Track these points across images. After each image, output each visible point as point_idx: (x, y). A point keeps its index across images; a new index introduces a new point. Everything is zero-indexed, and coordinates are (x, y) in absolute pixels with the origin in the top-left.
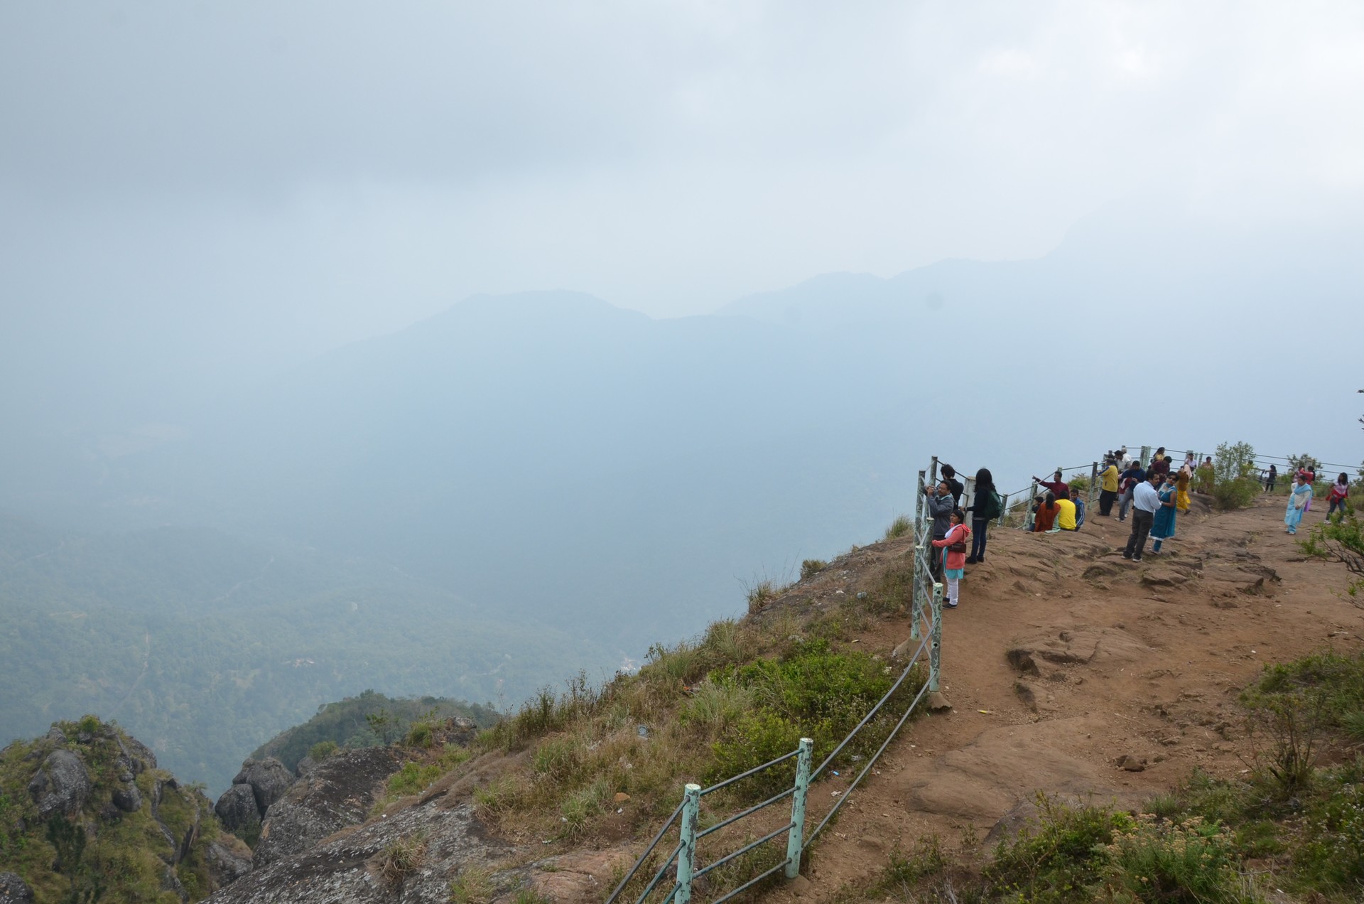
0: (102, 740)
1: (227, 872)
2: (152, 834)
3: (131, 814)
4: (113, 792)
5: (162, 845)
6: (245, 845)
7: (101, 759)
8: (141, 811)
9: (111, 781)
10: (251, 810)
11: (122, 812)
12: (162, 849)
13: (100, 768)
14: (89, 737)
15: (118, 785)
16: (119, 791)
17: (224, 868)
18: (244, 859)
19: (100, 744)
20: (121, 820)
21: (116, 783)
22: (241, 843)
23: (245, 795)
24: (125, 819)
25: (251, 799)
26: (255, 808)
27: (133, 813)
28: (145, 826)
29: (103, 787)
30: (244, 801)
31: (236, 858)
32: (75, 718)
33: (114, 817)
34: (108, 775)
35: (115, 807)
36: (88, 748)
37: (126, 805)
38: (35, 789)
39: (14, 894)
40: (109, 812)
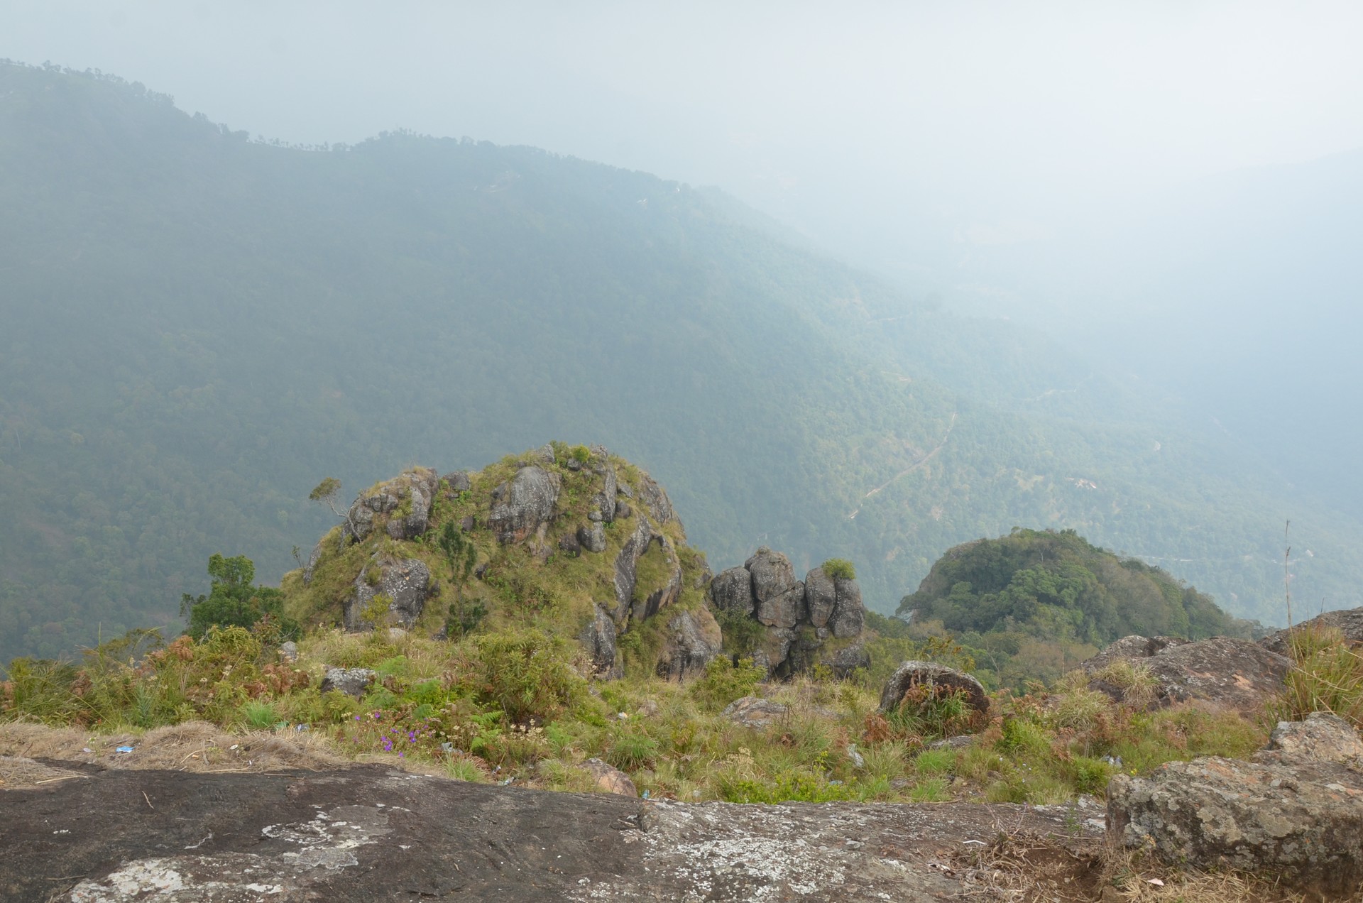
0: (588, 472)
1: (683, 648)
2: (602, 581)
3: (590, 554)
4: (578, 526)
5: (608, 595)
6: (718, 629)
7: (579, 490)
8: (601, 555)
9: (580, 514)
10: (742, 599)
11: (582, 548)
12: (607, 598)
13: (575, 499)
14: (576, 465)
15: (584, 521)
16: (583, 527)
17: (681, 643)
18: (707, 643)
19: (584, 476)
20: (578, 555)
21: (583, 518)
22: (716, 627)
23: (740, 580)
24: (582, 556)
25: (745, 587)
26: (748, 598)
28: (598, 570)
29: (570, 517)
30: (737, 586)
31: (699, 638)
32: (571, 447)
33: (571, 549)
34: (580, 508)
35: (575, 541)
36: (571, 475)
37: (587, 543)
38: (495, 495)
39: (411, 582)
40: (569, 543)
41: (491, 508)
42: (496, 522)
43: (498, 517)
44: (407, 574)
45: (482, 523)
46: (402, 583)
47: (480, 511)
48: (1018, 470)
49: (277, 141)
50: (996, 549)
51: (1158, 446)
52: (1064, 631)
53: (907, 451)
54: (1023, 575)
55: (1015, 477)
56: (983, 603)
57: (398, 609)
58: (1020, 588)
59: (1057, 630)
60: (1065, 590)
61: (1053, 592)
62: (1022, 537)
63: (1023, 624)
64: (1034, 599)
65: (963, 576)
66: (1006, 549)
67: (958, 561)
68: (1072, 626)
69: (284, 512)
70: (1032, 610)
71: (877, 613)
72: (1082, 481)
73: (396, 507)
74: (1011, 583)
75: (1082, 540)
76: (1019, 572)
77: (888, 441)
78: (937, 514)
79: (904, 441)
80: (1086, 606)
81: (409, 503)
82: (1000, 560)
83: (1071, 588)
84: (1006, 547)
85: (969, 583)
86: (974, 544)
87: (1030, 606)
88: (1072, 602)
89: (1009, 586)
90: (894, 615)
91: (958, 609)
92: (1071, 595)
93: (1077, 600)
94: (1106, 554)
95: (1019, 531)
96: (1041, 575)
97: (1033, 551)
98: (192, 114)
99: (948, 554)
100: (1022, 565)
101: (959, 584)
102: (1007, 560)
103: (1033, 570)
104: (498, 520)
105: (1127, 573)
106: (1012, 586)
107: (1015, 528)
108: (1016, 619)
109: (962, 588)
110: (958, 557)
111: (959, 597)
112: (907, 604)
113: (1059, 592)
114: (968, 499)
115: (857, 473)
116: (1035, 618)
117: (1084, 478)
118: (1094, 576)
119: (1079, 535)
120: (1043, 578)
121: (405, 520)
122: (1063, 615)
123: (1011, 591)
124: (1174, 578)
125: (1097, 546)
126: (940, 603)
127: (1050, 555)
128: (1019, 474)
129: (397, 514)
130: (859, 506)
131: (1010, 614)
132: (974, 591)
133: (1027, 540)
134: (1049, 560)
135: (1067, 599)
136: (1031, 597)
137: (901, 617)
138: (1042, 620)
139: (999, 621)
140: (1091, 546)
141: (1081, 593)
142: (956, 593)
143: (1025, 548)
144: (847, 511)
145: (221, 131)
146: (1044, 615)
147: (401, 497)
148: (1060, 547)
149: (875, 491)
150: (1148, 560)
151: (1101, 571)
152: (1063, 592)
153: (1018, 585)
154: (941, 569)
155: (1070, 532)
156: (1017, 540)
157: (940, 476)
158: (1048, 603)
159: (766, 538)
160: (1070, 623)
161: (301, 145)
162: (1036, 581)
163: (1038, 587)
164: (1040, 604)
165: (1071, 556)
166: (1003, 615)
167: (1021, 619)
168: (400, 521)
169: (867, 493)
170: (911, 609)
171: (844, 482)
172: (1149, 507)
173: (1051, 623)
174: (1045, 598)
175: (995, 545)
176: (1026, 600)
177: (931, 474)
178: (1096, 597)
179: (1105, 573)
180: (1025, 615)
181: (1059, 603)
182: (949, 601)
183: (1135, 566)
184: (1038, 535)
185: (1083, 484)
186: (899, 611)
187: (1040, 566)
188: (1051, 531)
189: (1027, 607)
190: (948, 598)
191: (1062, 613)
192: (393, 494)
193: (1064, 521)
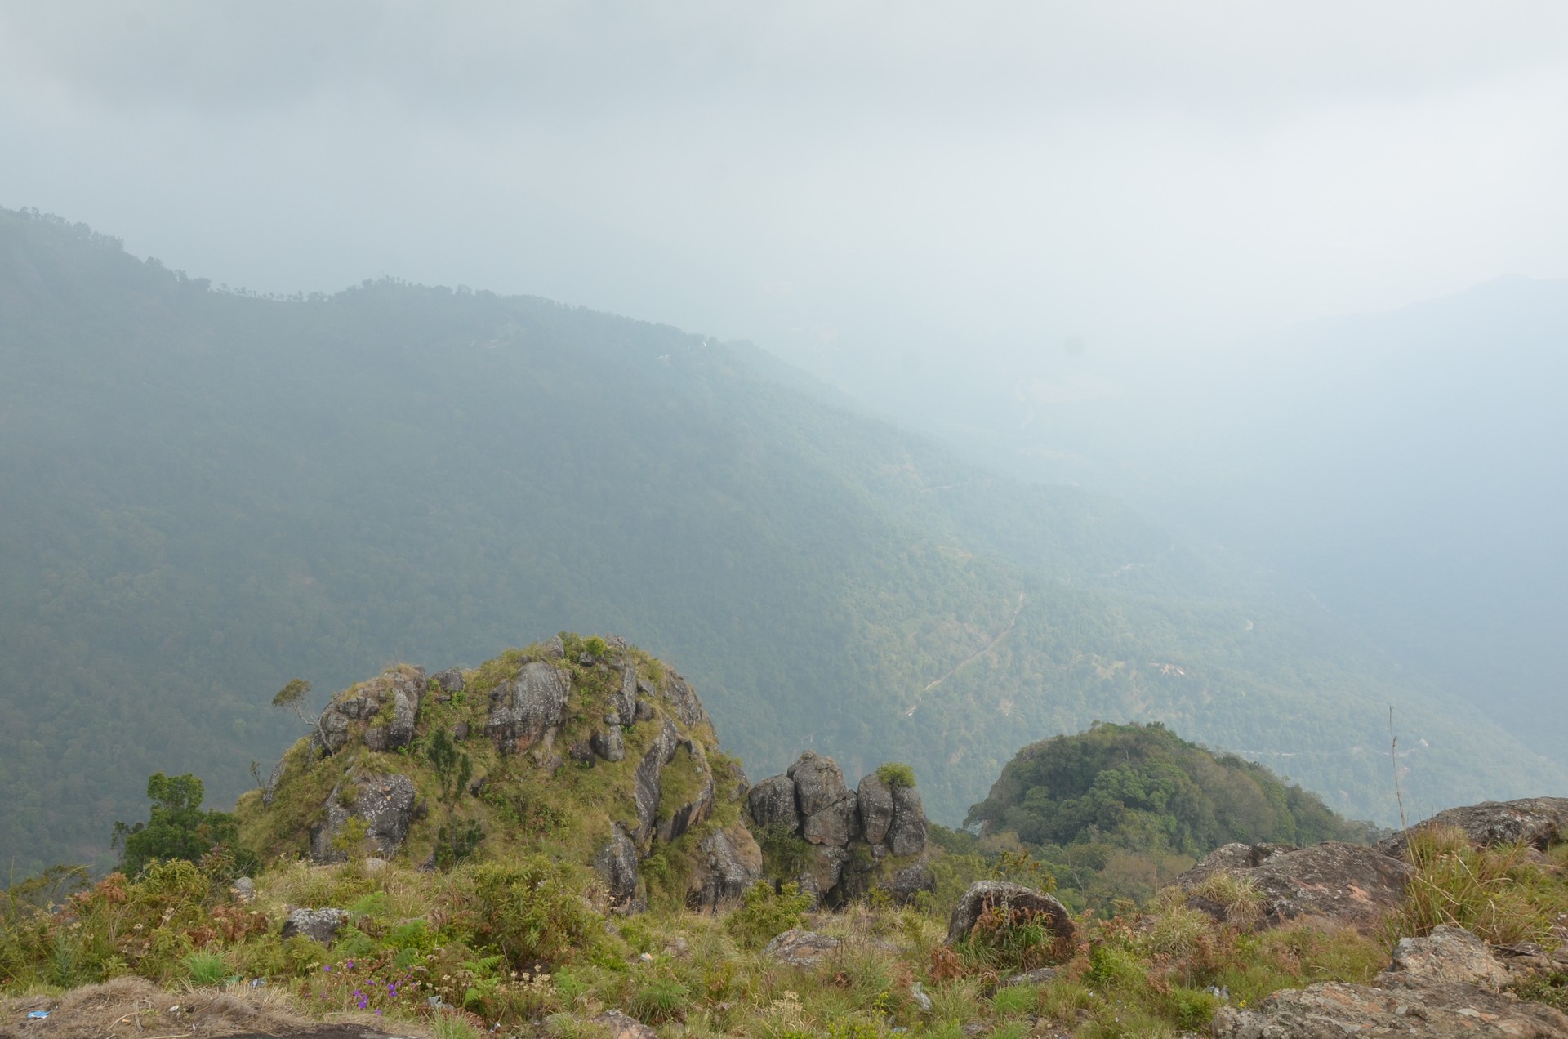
0: (604, 668)
1: (717, 873)
2: (621, 795)
3: (607, 763)
4: (592, 731)
5: (628, 812)
6: (758, 850)
7: (593, 688)
8: (619, 765)
9: (594, 717)
10: (785, 813)
11: (596, 757)
12: (626, 816)
13: (588, 699)
14: (589, 660)
15: (599, 725)
16: (598, 733)
17: (714, 867)
18: (744, 866)
19: (599, 672)
20: (592, 766)
21: (598, 721)
22: (755, 847)
23: (782, 791)
24: (597, 766)
25: (788, 799)
26: (793, 813)
27: (608, 763)
28: (616, 783)
29: (583, 721)
30: (779, 798)
31: (736, 861)
32: (583, 639)
33: (584, 759)
34: (594, 710)
35: (588, 748)
36: (583, 672)
37: (602, 751)
38: (494, 697)
39: (394, 802)
40: (581, 752)
41: (490, 712)
42: (494, 728)
43: (497, 722)
44: (388, 793)
45: (478, 730)
46: (382, 803)
47: (476, 716)
48: (1096, 656)
49: (244, 289)
50: (1074, 748)
51: (1250, 626)
52: (1156, 840)
53: (970, 636)
54: (1106, 776)
55: (1093, 664)
56: (1062, 810)
57: (377, 834)
58: (1104, 792)
59: (1148, 839)
60: (1155, 792)
61: (1142, 795)
62: (1103, 732)
63: (1109, 834)
64: (1120, 805)
65: (1038, 780)
66: (1086, 747)
67: (1032, 762)
68: (1165, 835)
69: (241, 720)
70: (1118, 817)
71: (942, 825)
72: (1168, 666)
73: (376, 712)
74: (1094, 786)
75: (1171, 735)
76: (1102, 773)
77: (948, 625)
78: (1006, 707)
79: (965, 625)
80: (1179, 811)
81: (391, 707)
82: (1080, 760)
83: (1161, 790)
84: (1086, 745)
85: (1045, 788)
86: (1050, 742)
87: (1116, 813)
88: (1164, 806)
89: (1091, 790)
90: (961, 827)
91: (1034, 818)
92: (1161, 798)
93: (1168, 804)
94: (1199, 749)
95: (1099, 726)
96: (1125, 775)
97: (1117, 748)
98: (144, 260)
99: (1020, 755)
100: (1105, 765)
101: (1034, 789)
102: (1088, 759)
103: (1118, 770)
104: (498, 726)
105: (1223, 772)
106: (1095, 790)
107: (1096, 723)
108: (1101, 829)
109: (1038, 794)
110: (1032, 758)
111: (1034, 804)
112: (975, 814)
113: (1148, 795)
114: (1040, 690)
115: (913, 663)
116: (1123, 827)
117: (1170, 663)
118: (1187, 776)
119: (1167, 728)
120: (1129, 779)
121: (386, 728)
122: (1154, 822)
123: (1093, 795)
124: (1277, 775)
125: (1188, 740)
126: (1013, 812)
127: (1136, 753)
128: (1097, 661)
129: (377, 720)
130: (917, 702)
131: (1093, 822)
132: (1052, 797)
133: (1109, 735)
134: (1135, 758)
135: (1157, 803)
136: (1117, 802)
137: (969, 829)
138: (1130, 828)
139: (1082, 831)
140: (1181, 741)
141: (1173, 796)
142: (1031, 799)
143: (1107, 745)
144: (904, 706)
145: (178, 278)
146: (1132, 822)
147: (382, 701)
148: (1146, 743)
149: (935, 683)
150: (1247, 755)
151: (1195, 769)
152: (1152, 796)
153: (1102, 788)
154: (1013, 772)
155: (1157, 725)
156: (1098, 737)
157: (1009, 664)
158: (1136, 808)
159: (811, 740)
160: (1162, 832)
161: (271, 294)
162: (1121, 783)
163: (1125, 790)
164: (1127, 809)
165: (1161, 754)
166: (1085, 824)
167: (1106, 828)
168: (380, 729)
169: (926, 686)
170: (980, 820)
171: (900, 674)
172: (1244, 694)
173: (1141, 831)
174: (1132, 803)
175: (1074, 743)
176: (1111, 806)
177: (999, 662)
178: (1190, 800)
179: (1198, 772)
180: (1111, 824)
181: (1149, 807)
182: (1023, 809)
183: (1231, 762)
184: (1122, 729)
185: (1169, 670)
186: (966, 823)
187: (1125, 765)
188: (1136, 725)
189: (1113, 813)
190: (1023, 806)
191: (1153, 819)
192: (373, 697)
193: (1149, 713)
